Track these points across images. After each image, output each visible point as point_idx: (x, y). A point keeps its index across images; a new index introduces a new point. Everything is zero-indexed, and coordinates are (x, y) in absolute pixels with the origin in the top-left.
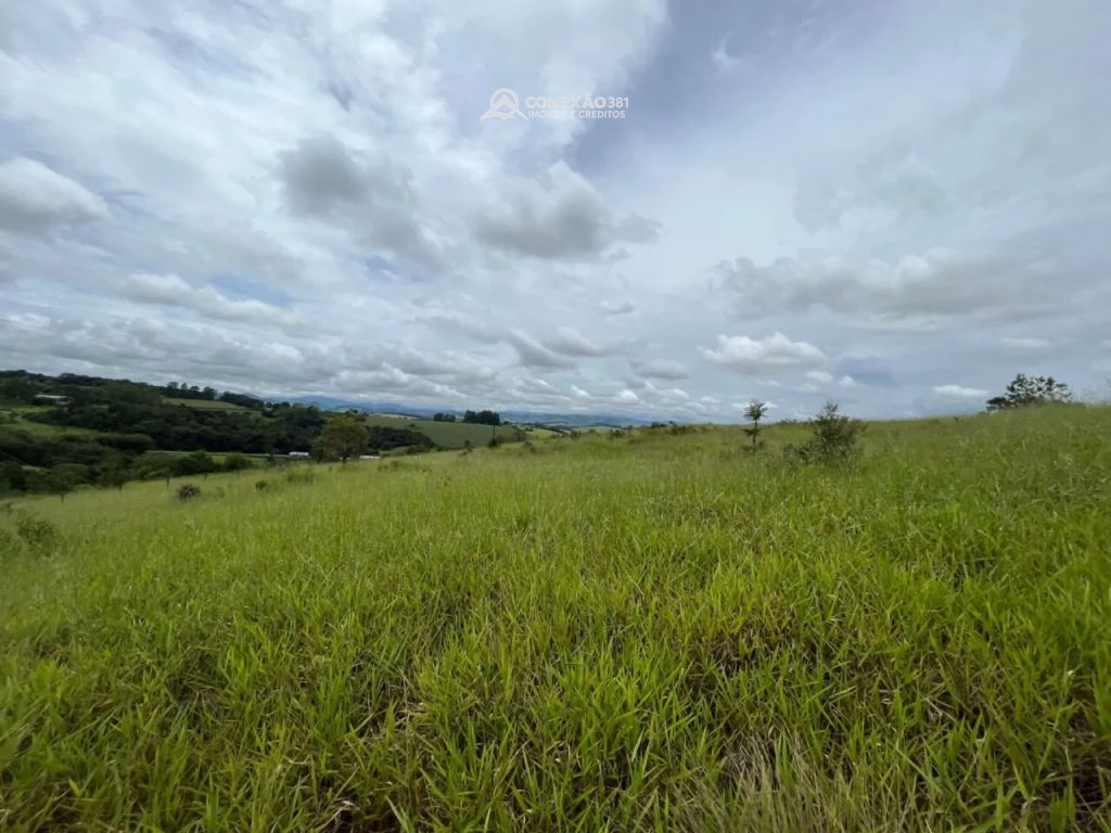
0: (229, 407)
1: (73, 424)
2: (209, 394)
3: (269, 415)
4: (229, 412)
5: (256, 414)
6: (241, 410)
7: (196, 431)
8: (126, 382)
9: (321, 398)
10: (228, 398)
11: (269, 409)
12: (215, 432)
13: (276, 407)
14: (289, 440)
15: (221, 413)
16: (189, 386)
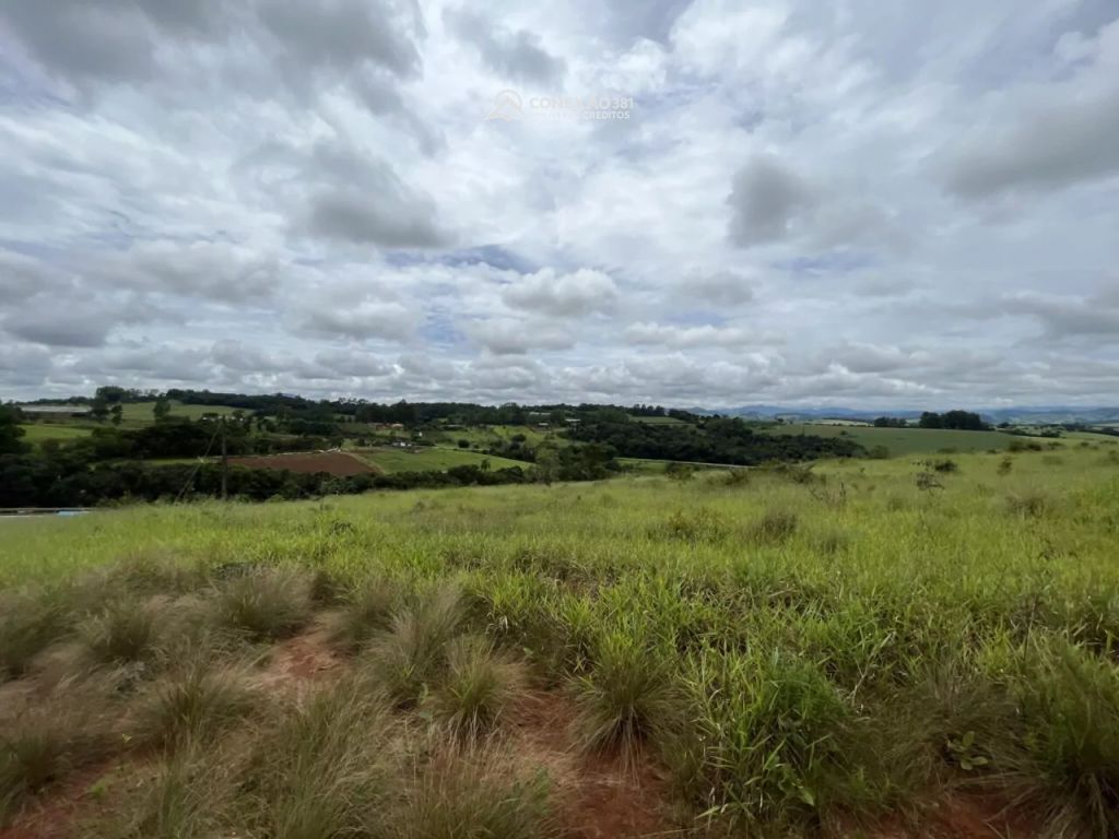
0: (672, 422)
1: (578, 438)
2: (659, 412)
3: (701, 427)
4: (671, 426)
5: (692, 426)
6: (680, 423)
7: (643, 443)
8: (612, 407)
9: (761, 406)
10: (674, 413)
11: (702, 422)
12: (656, 443)
13: (708, 419)
14: (711, 450)
15: (666, 428)
16: (647, 407)
